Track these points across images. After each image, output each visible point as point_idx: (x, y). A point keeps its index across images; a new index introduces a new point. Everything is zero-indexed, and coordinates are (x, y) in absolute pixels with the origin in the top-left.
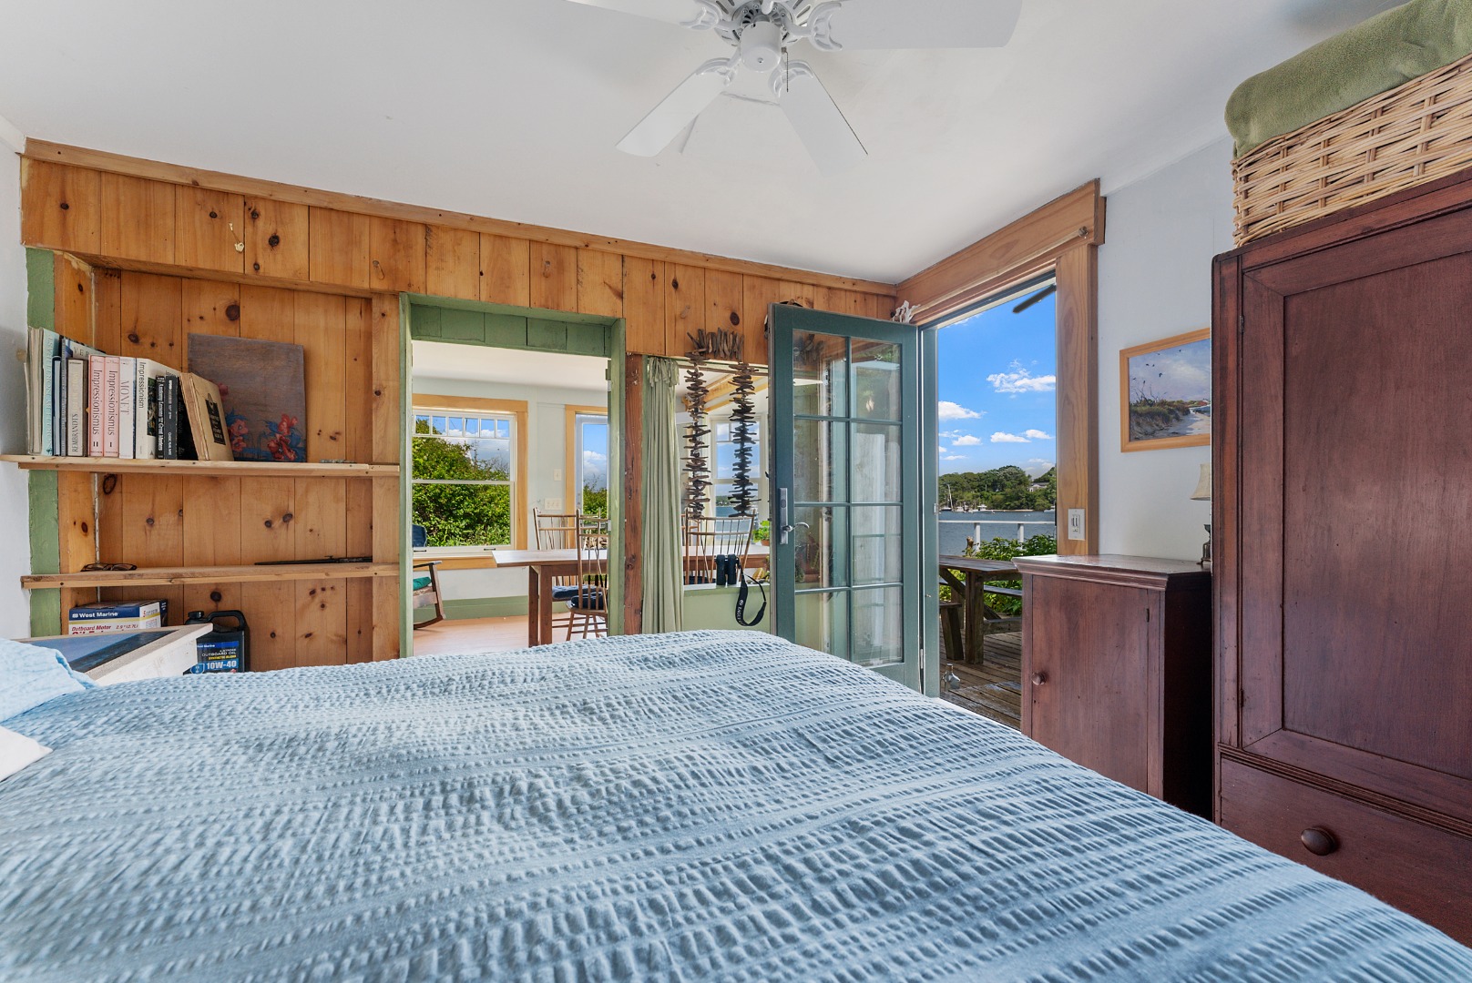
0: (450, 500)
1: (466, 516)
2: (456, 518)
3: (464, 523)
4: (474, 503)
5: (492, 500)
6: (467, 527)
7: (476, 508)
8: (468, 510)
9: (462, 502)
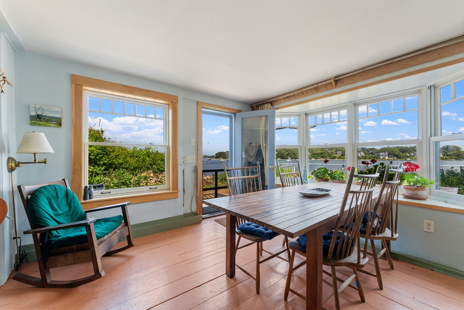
0: (96, 157)
1: (104, 164)
2: (98, 165)
3: (103, 168)
4: (109, 158)
5: (117, 156)
6: (105, 170)
7: (109, 161)
8: (105, 162)
9: (102, 157)
